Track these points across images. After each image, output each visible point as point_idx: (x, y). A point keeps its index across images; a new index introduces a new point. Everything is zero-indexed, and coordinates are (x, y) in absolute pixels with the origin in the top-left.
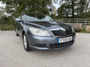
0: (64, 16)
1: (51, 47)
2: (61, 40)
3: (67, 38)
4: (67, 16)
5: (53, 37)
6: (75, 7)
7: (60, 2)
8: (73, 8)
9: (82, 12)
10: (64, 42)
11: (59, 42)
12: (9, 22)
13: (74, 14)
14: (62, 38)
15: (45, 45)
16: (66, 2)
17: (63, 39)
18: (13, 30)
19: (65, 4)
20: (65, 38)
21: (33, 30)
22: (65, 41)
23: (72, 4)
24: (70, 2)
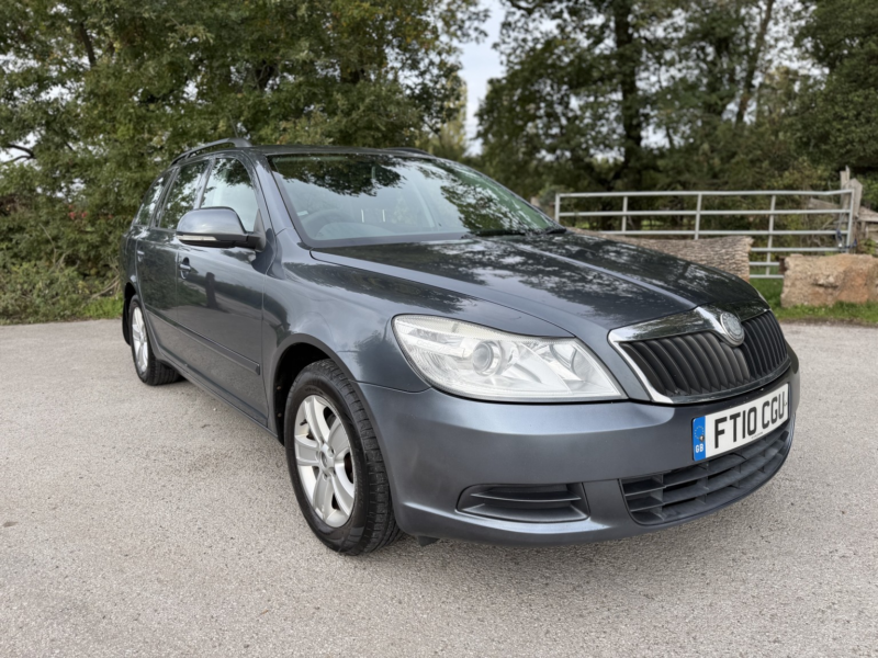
0: (549, 158)
1: (631, 502)
2: (718, 433)
3: (758, 403)
4: (576, 159)
5: (651, 403)
6: (651, 80)
7: (506, 25)
8: (629, 88)
9: (715, 119)
10: (741, 442)
11: (699, 448)
12: (21, 229)
13: (639, 139)
14: (727, 413)
15: (571, 489)
16: (561, 28)
17: (734, 417)
18: (65, 318)
19: (550, 44)
20: (746, 407)
21: (434, 337)
22: (749, 439)
23: (619, 43)
24: (604, 26)
